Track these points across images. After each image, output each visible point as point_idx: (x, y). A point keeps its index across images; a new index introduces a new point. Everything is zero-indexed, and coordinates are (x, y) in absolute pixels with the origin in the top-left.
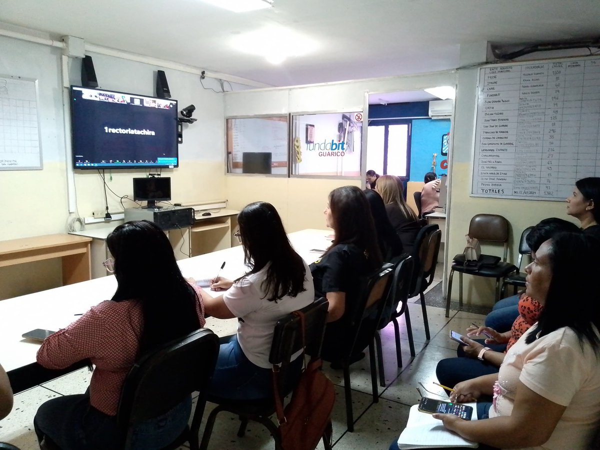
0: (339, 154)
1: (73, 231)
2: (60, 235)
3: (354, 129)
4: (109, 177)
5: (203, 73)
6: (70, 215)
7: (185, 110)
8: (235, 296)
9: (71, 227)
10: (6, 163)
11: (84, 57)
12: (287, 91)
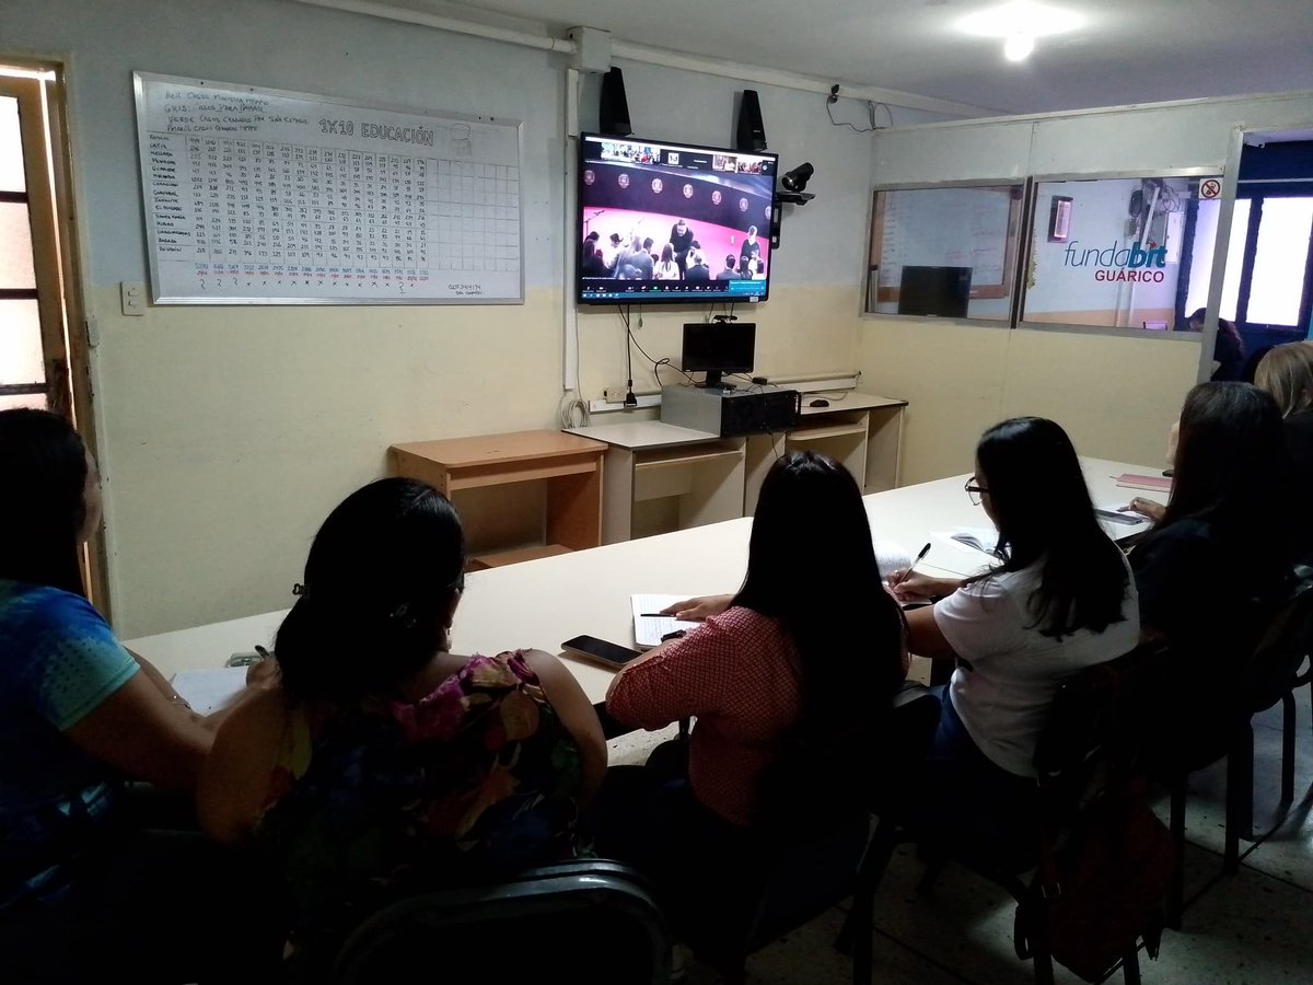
0: (1147, 276)
1: (571, 426)
2: (546, 432)
3: (1171, 205)
4: (637, 320)
5: (835, 89)
6: (565, 395)
7: (790, 174)
8: (963, 615)
9: (567, 418)
10: (464, 290)
11: (609, 70)
12: (1029, 126)
